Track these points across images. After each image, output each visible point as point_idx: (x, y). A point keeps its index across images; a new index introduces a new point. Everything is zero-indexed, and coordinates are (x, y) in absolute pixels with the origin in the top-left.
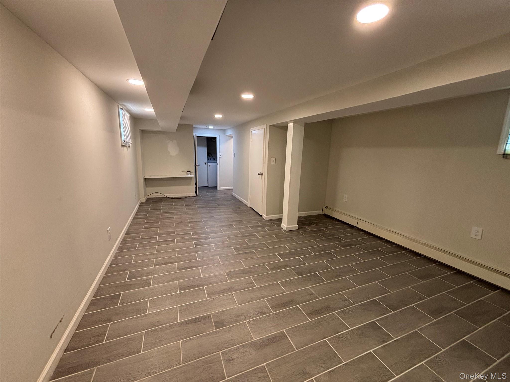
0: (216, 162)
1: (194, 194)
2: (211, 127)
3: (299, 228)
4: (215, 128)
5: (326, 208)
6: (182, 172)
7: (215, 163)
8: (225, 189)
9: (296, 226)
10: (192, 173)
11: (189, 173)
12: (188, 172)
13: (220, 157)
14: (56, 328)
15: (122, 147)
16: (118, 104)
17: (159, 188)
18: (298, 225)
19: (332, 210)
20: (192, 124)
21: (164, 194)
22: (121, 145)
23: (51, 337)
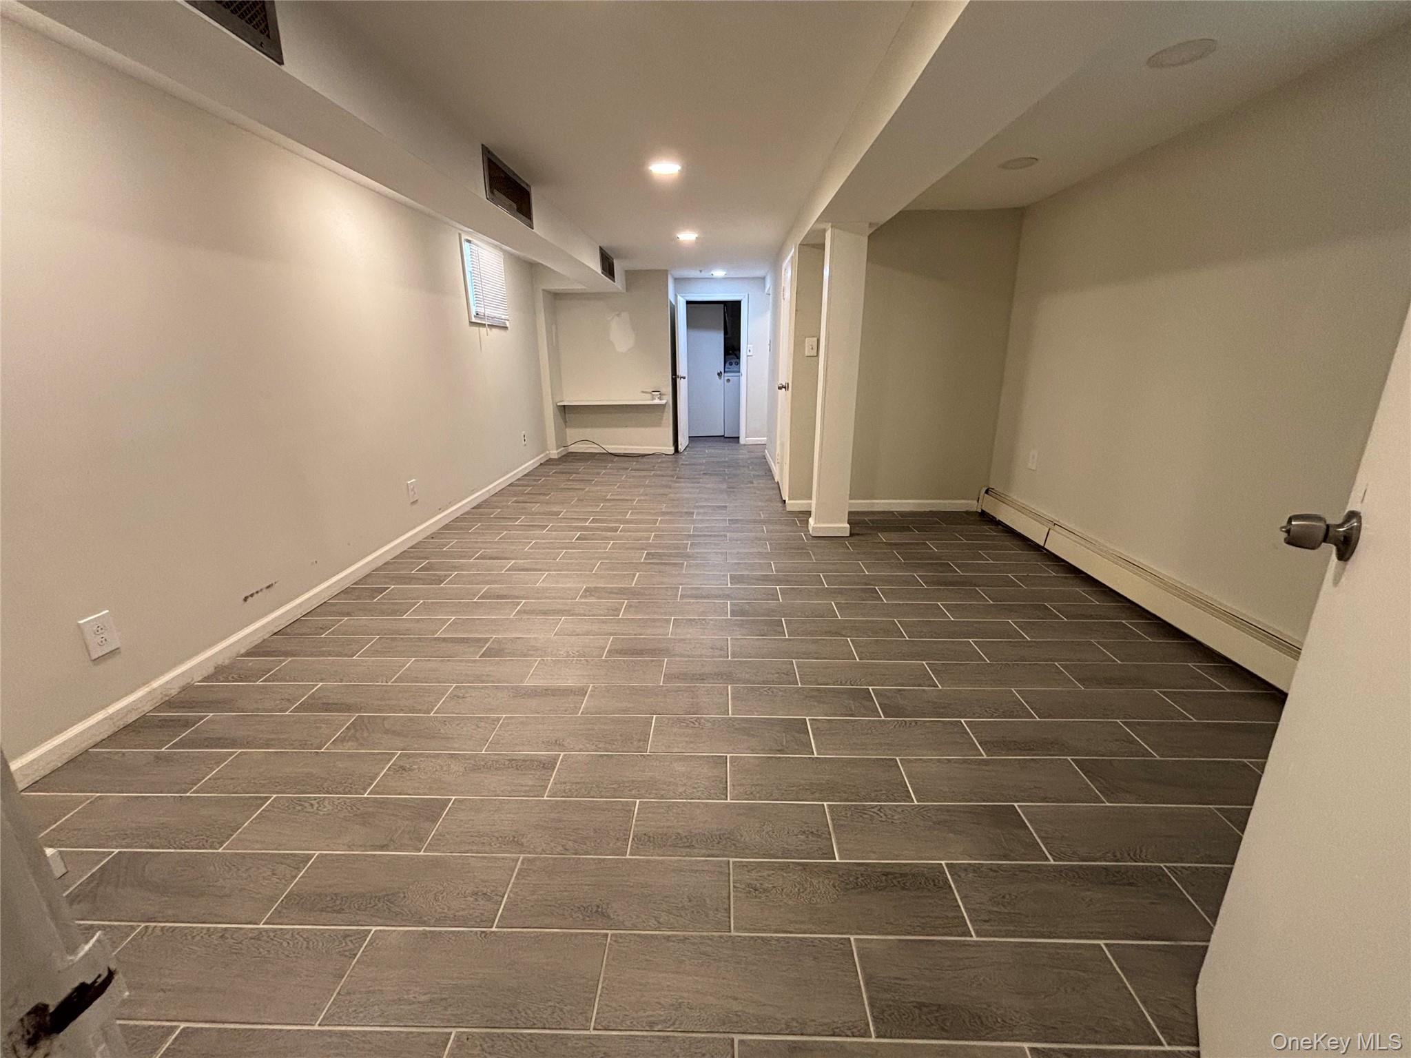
0: (739, 372)
1: (671, 450)
2: (719, 273)
3: (851, 535)
4: (733, 274)
5: (987, 492)
6: (643, 392)
7: (737, 374)
8: (759, 443)
9: (843, 527)
10: (664, 397)
11: (657, 395)
12: (658, 392)
13: (749, 354)
14: (257, 592)
15: (470, 326)
16: (460, 232)
17: (588, 430)
18: (848, 526)
19: (1001, 498)
20: (663, 268)
21: (603, 444)
22: (468, 322)
23: (246, 599)
